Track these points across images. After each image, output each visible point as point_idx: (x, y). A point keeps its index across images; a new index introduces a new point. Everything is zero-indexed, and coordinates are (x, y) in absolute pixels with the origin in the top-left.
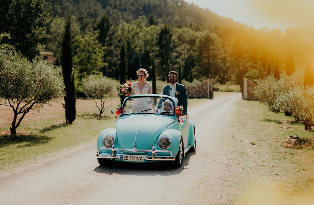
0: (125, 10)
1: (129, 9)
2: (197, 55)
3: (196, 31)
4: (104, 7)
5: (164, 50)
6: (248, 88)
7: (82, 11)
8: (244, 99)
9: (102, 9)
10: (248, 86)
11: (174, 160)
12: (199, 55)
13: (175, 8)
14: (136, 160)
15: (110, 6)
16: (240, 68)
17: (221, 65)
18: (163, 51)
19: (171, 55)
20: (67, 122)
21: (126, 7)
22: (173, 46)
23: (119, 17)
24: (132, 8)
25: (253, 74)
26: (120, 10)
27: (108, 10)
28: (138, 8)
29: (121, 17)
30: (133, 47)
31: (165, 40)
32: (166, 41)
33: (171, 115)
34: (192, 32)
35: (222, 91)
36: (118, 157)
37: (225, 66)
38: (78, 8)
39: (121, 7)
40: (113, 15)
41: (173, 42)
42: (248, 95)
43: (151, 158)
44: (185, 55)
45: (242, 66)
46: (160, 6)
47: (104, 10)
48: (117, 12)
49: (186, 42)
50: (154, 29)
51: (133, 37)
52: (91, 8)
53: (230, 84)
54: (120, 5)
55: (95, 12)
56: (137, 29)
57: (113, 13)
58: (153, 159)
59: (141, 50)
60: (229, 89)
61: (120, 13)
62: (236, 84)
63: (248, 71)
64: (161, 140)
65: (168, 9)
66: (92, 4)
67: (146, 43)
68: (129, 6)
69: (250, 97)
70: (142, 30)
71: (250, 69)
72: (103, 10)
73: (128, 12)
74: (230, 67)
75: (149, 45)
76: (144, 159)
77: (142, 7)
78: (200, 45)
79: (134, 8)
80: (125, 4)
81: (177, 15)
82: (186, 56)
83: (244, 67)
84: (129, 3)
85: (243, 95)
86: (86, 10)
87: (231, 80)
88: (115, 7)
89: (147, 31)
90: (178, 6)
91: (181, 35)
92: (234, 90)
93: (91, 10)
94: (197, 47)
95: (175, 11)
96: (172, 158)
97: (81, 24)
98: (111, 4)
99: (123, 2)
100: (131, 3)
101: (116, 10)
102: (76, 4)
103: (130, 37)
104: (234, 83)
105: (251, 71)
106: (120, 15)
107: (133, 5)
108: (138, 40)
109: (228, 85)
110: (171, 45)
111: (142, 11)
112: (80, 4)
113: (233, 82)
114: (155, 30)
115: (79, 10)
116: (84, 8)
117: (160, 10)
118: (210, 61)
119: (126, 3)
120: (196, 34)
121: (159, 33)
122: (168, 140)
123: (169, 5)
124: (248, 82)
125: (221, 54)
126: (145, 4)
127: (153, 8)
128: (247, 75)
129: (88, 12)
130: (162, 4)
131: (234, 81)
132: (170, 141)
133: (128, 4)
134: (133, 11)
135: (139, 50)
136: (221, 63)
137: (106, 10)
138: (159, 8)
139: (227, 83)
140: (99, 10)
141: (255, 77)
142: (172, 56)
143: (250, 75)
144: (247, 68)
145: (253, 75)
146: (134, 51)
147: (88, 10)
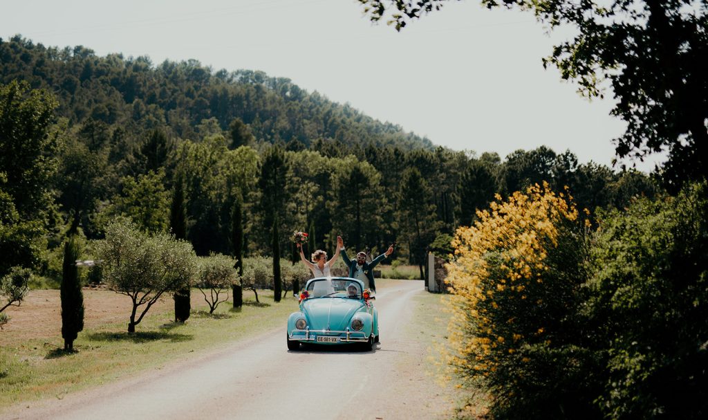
0: (172, 105)
1: (181, 104)
2: (334, 207)
3: (329, 157)
4: (128, 100)
5: (272, 199)
6: (436, 272)
7: (81, 108)
8: (429, 291)
9: (124, 102)
10: (435, 268)
11: (367, 341)
12: (339, 207)
13: (280, 103)
14: (331, 341)
15: (141, 97)
16: (418, 232)
17: (383, 226)
18: (269, 200)
19: (286, 207)
20: (176, 321)
21: (175, 99)
22: (289, 189)
23: (161, 120)
24: (188, 102)
25: (445, 243)
26: (162, 106)
27: (137, 106)
28: (202, 101)
29: (164, 120)
30: (204, 188)
31: (274, 178)
32: (275, 181)
33: (358, 299)
34: (321, 159)
35: (384, 277)
36: (312, 338)
37: (390, 228)
38: (73, 101)
39: (166, 100)
40: (147, 116)
41: (289, 182)
42: (437, 285)
43: (346, 339)
44: (308, 204)
45: (423, 228)
46: (247, 96)
47: (128, 105)
48: (156, 109)
49: (311, 179)
50: (246, 153)
51: (205, 169)
52: (101, 102)
53: (400, 265)
54: (163, 94)
55: (110, 109)
56: (212, 153)
57: (147, 112)
58: (348, 340)
59: (220, 196)
60: (397, 273)
61: (161, 112)
62: (412, 263)
63: (434, 238)
64: (353, 322)
65: (265, 104)
66: (102, 93)
67: (231, 181)
68: (181, 97)
69: (439, 288)
70: (223, 156)
71: (438, 233)
72: (126, 106)
73: (178, 109)
74: (400, 230)
75: (236, 186)
76: (338, 340)
77: (208, 99)
78: (342, 187)
79: (192, 102)
80: (173, 94)
81: (283, 118)
82: (310, 208)
83: (427, 230)
84: (181, 90)
85: (427, 284)
86: (89, 105)
87: (401, 256)
88: (152, 99)
89: (232, 158)
90: (286, 98)
91: (299, 165)
92: (409, 276)
93: (101, 105)
94: (335, 191)
95: (279, 108)
96: (366, 339)
97: (90, 140)
98: (143, 93)
99: (169, 89)
100: (185, 90)
101: (153, 106)
102: (68, 93)
103: (200, 168)
104: (407, 261)
105: (440, 238)
106: (163, 116)
107: (189, 94)
108: (214, 175)
109: (396, 266)
110: (286, 187)
111: (209, 107)
112: (76, 92)
113: (403, 259)
114: (247, 156)
115: (75, 105)
116: (86, 101)
117: (248, 105)
118: (362, 218)
119: (174, 91)
120: (329, 162)
121: (261, 165)
122: (360, 322)
123: (267, 96)
124: (436, 260)
125: (382, 205)
126: (215, 93)
127: (232, 103)
128: (433, 246)
129: (96, 110)
130: (252, 93)
131: (406, 256)
132: (363, 323)
133: (180, 92)
134: (191, 109)
135: (216, 195)
136: (382, 223)
137: (133, 105)
138: (245, 102)
139: (394, 262)
140: (118, 104)
141: (448, 249)
142: (287, 209)
143: (440, 246)
144: (434, 231)
145: (444, 246)
146: (206, 196)
147: (94, 106)
